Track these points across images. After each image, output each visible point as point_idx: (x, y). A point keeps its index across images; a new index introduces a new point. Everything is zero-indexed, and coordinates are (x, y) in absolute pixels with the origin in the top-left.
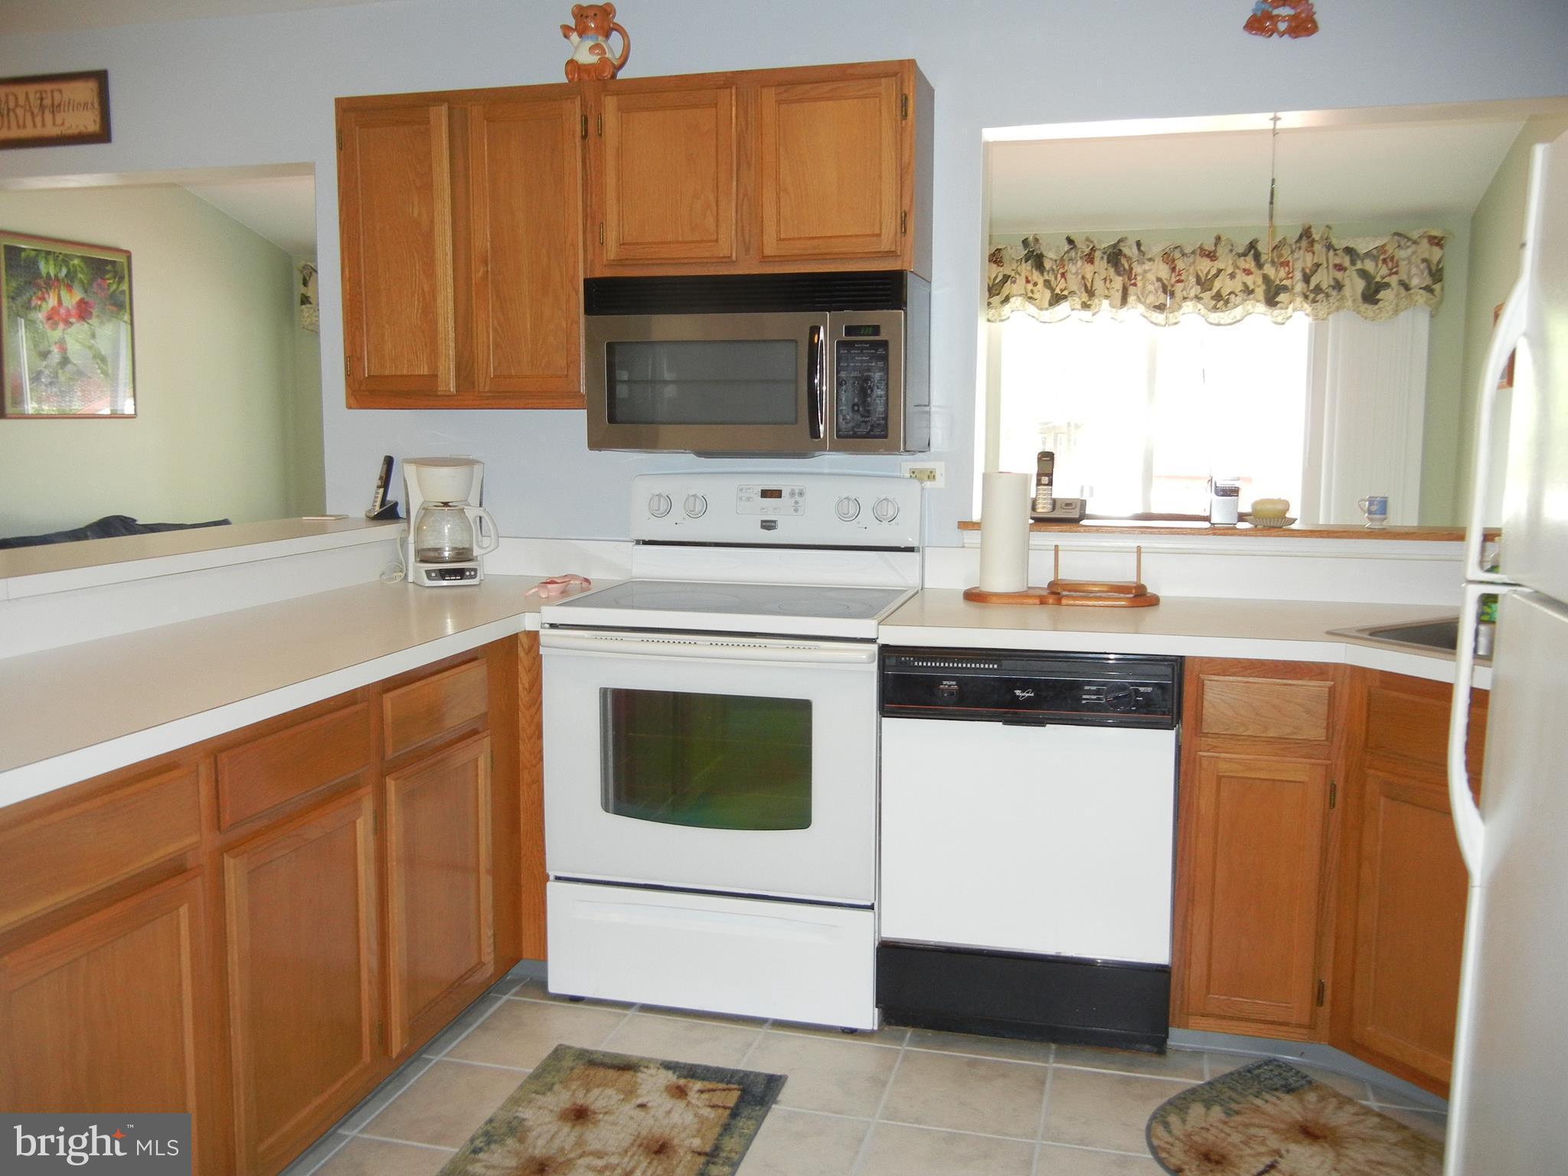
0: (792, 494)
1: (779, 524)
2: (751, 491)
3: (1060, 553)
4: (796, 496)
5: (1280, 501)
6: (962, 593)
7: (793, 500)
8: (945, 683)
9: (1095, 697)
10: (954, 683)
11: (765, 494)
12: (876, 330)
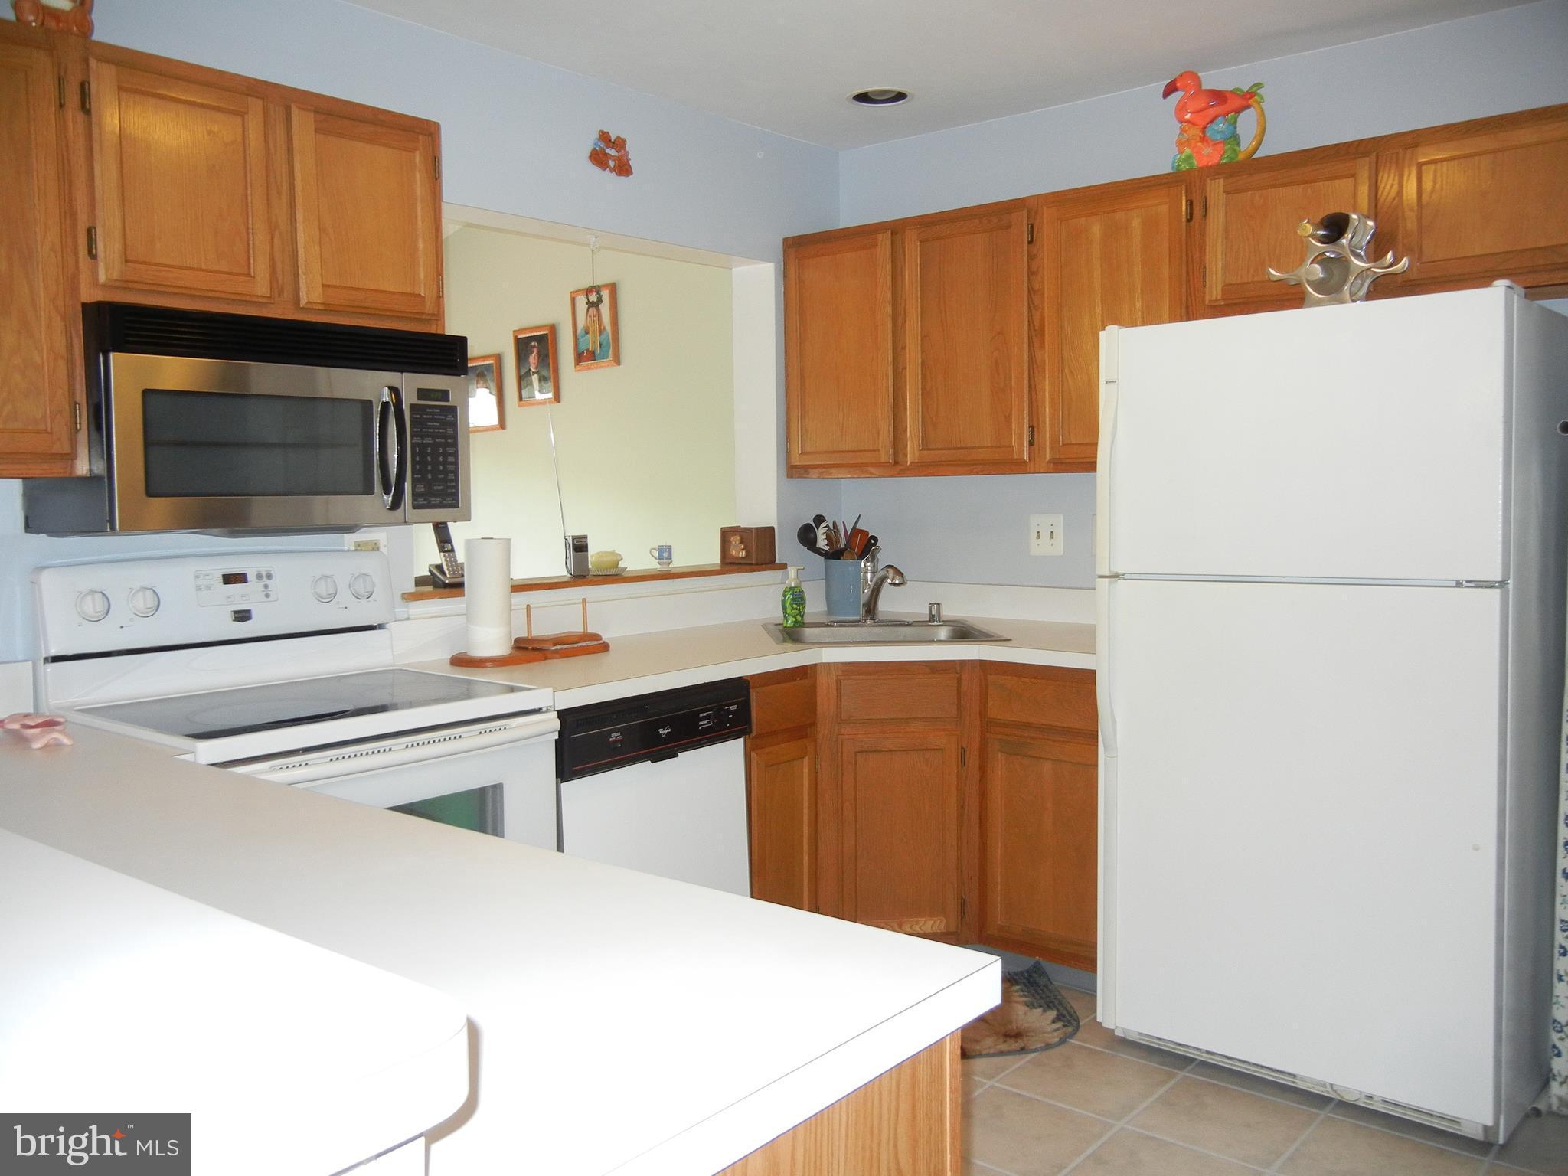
0: (259, 577)
1: (254, 614)
2: (210, 577)
3: (532, 610)
4: (265, 579)
5: (613, 553)
6: (449, 661)
7: (261, 584)
8: (613, 735)
9: (706, 722)
10: (619, 734)
11: (228, 579)
12: (444, 395)
